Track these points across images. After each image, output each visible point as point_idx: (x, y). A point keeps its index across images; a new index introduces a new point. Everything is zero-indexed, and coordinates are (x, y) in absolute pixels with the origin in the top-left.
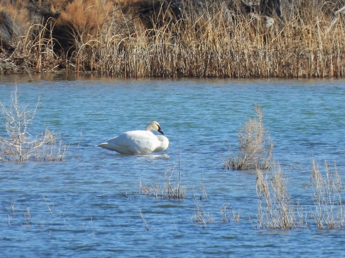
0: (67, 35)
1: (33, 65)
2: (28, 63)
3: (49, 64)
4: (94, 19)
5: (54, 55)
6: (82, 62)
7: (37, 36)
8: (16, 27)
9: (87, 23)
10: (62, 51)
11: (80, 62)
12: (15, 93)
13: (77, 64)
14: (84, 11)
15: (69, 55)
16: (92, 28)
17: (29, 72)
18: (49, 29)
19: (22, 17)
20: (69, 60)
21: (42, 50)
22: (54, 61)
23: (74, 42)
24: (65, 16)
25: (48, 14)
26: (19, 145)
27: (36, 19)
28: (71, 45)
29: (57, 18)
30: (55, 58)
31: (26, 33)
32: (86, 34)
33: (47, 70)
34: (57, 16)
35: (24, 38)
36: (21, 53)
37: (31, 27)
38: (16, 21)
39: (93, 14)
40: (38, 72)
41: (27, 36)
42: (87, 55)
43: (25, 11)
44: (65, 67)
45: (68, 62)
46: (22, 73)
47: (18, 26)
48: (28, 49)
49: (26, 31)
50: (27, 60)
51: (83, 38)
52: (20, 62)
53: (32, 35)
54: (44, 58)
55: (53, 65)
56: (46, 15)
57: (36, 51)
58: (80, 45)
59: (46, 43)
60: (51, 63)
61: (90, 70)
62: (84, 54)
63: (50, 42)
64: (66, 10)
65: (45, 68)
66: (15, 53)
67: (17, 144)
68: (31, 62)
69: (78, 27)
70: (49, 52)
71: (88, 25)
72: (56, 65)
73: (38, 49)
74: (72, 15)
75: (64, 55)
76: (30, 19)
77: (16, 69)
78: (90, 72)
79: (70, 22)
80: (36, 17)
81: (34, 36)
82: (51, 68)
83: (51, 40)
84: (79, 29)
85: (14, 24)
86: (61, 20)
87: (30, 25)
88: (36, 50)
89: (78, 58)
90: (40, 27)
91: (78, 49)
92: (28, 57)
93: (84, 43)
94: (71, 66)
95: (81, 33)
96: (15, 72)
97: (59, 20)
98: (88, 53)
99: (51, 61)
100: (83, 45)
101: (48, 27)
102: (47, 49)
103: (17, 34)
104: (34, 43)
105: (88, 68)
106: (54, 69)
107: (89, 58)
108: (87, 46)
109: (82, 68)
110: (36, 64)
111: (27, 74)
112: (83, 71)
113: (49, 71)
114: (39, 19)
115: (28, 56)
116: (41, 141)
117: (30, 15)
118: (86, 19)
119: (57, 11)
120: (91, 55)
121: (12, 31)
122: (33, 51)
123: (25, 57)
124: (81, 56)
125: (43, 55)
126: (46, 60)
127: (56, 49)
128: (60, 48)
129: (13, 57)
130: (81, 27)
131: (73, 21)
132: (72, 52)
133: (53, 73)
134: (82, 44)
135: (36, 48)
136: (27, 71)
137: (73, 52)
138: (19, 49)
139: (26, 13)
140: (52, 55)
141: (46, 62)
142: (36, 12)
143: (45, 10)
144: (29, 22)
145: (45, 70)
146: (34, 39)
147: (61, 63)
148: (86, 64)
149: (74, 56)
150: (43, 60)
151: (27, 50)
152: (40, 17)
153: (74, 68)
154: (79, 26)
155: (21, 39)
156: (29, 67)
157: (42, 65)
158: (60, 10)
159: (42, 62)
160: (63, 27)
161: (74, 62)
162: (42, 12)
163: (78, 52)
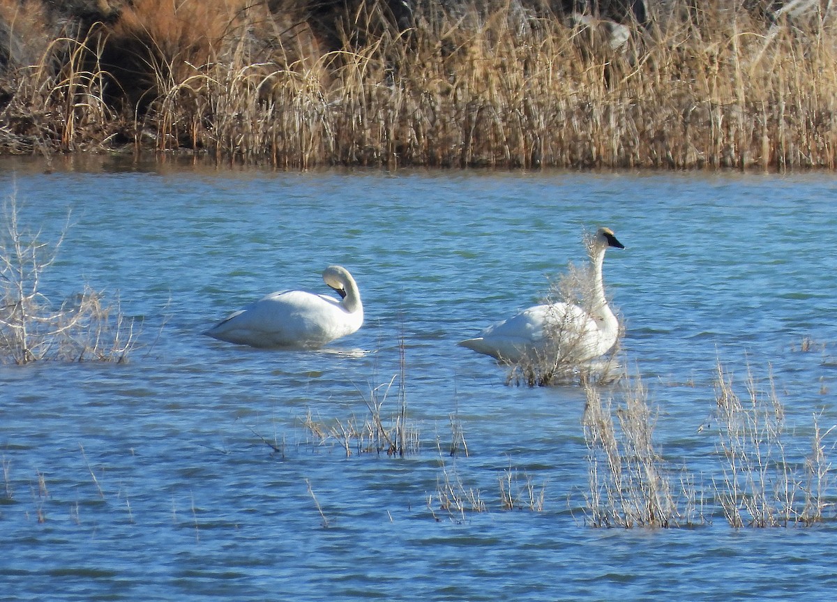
0: (138, 64)
1: (56, 133)
2: (42, 130)
3: (92, 132)
4: (200, 25)
5: (105, 109)
6: (173, 127)
7: (66, 63)
8: (15, 43)
9: (184, 36)
10: (125, 101)
11: (168, 128)
12: (14, 201)
13: (161, 131)
14: (177, 7)
15: (142, 111)
16: (195, 49)
17: (43, 148)
18: (94, 49)
19: (29, 20)
20: (142, 122)
21: (77, 98)
22: (105, 125)
23: (152, 79)
24: (131, 17)
25: (91, 14)
26: (22, 324)
27: (63, 26)
28: (145, 87)
29: (113, 24)
30: (108, 117)
31: (40, 57)
32: (182, 62)
33: (89, 147)
34: (114, 18)
35: (34, 70)
36: (27, 106)
37: (51, 44)
38: (17, 31)
39: (197, 14)
40: (67, 152)
41: (42, 65)
42: (184, 111)
43: (36, 7)
44: (133, 140)
45: (140, 128)
46: (28, 154)
47: (21, 41)
48: (44, 96)
49: (38, 54)
50: (39, 123)
51: (175, 69)
52: (23, 126)
53: (55, 62)
54: (80, 118)
55: (103, 134)
56: (89, 18)
57: (62, 101)
58: (167, 87)
59: (86, 82)
60: (97, 131)
61: (191, 147)
62: (176, 108)
63: (97, 80)
64: (135, 6)
65: (84, 142)
66: (13, 106)
67: (17, 322)
68: (51, 127)
69: (162, 46)
70: (95, 103)
71: (184, 40)
72: (109, 134)
73: (66, 95)
74: (148, 18)
75: (130, 111)
76: (49, 26)
77: (15, 143)
78: (190, 152)
79: (145, 32)
80: (63, 22)
81: (58, 66)
82: (97, 142)
83: (99, 74)
84: (164, 48)
85: (12, 36)
86: (122, 27)
87: (49, 40)
88: (62, 98)
89: (161, 118)
90: (72, 44)
91: (164, 97)
92: (42, 116)
93: (178, 84)
94: (145, 137)
95: (169, 60)
96: (11, 151)
97: (118, 27)
98: (185, 107)
99: (97, 126)
100: (175, 87)
101: (92, 45)
102: (90, 95)
103: (18, 61)
104: (57, 82)
105: (186, 141)
106: (104, 144)
107: (189, 119)
108: (183, 91)
109: (174, 143)
110: (61, 131)
111: (41, 155)
112: (175, 148)
113: (94, 149)
114: (70, 27)
115: (42, 112)
116: (72, 316)
117: (49, 17)
118: (181, 25)
119: (113, 8)
120: (194, 112)
121: (8, 54)
122: (55, 101)
123: (35, 116)
124: (169, 115)
125: (78, 110)
126: (85, 124)
127: (111, 96)
128: (120, 94)
129: (8, 114)
130: (169, 44)
131: (150, 31)
132: (148, 104)
133: (102, 153)
134: (172, 85)
135: (62, 94)
136: (41, 148)
137: (151, 104)
138: (23, 97)
139: (40, 13)
140: (101, 109)
141: (87, 128)
142: (64, 9)
143: (85, 5)
144: (47, 33)
145: (83, 147)
146: (57, 72)
147: (122, 129)
148: (181, 132)
149: (153, 114)
150: (77, 121)
151: (40, 99)
152: (71, 22)
153: (153, 144)
154: (165, 43)
155: (28, 72)
156: (45, 137)
157: (77, 133)
158: (120, 6)
159: (76, 129)
160: (127, 43)
161: (154, 128)
162: (78, 9)
163: (162, 102)
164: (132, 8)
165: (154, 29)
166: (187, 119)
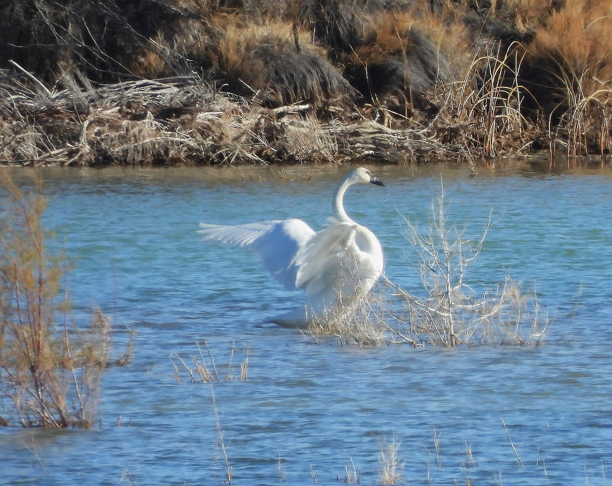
0: (551, 79)
1: (478, 141)
2: (467, 139)
3: (511, 139)
4: (606, 44)
5: (522, 120)
6: (582, 135)
7: (486, 80)
8: (442, 62)
9: (592, 54)
10: (540, 113)
11: (578, 137)
12: (441, 202)
13: (572, 140)
14: (585, 28)
15: (555, 122)
16: (603, 65)
17: (468, 154)
18: (513, 66)
19: (454, 40)
20: (555, 131)
21: (497, 110)
22: (523, 134)
23: (563, 93)
24: (545, 38)
25: (510, 35)
26: (449, 311)
27: (485, 46)
28: (557, 100)
29: (528, 44)
30: (525, 127)
31: (464, 74)
32: (590, 78)
33: (508, 154)
34: (529, 38)
35: (459, 85)
36: (454, 117)
37: (474, 63)
38: (443, 50)
39: (604, 33)
40: (488, 158)
41: (466, 82)
42: (593, 121)
43: (460, 29)
44: (547, 147)
45: (553, 137)
46: (454, 160)
47: (447, 60)
48: (468, 109)
49: (462, 72)
50: (465, 132)
51: (584, 84)
52: (448, 136)
53: (477, 78)
54: (501, 128)
55: (521, 142)
56: (506, 38)
57: (484, 114)
58: (577, 100)
59: (505, 96)
60: (515, 139)
61: (598, 152)
62: (585, 118)
63: (515, 94)
64: (548, 27)
65: (503, 149)
66: (441, 118)
67: (446, 310)
68: (475, 137)
69: (573, 63)
70: (513, 115)
71: (593, 58)
72: (527, 141)
73: (488, 108)
74: (560, 37)
75: (544, 123)
76: (472, 46)
77: (441, 151)
78: (598, 158)
79: (557, 51)
80: (485, 42)
81: (480, 80)
82: (516, 149)
83: (516, 89)
84: (575, 65)
85: (438, 55)
86: (537, 47)
87: (471, 58)
88: (484, 111)
89: (572, 127)
90: (492, 62)
91: (573, 109)
92: (466, 126)
93: (587, 96)
94: (558, 145)
95: (579, 75)
96: (439, 158)
97: (533, 46)
98: (594, 116)
99: (516, 134)
100: (584, 99)
101: (510, 63)
102: (508, 108)
103: (446, 77)
104: (480, 96)
105: (594, 148)
106: (523, 151)
107: (597, 127)
108: (592, 103)
109: (583, 150)
110: (483, 140)
111: (466, 161)
112: (585, 155)
113: (513, 156)
114: (491, 46)
115: (467, 123)
116: (494, 304)
117: (472, 38)
118: (588, 44)
119: (528, 29)
120: (601, 121)
121: (435, 72)
122: (477, 113)
123: (461, 126)
124: (579, 124)
125: (498, 121)
126: (505, 133)
127: (527, 110)
128: (535, 107)
129: (435, 125)
130: (579, 62)
131: (562, 49)
132: (560, 116)
133: (520, 159)
134: (581, 98)
135: (484, 108)
136: (466, 155)
137: (563, 116)
138: (449, 108)
139: (463, 34)
140: (519, 121)
141: (507, 136)
142: (485, 31)
143: (504, 27)
144: (469, 52)
145: (503, 154)
146: (479, 87)
147: (538, 138)
148: (589, 140)
149: (564, 124)
150: (499, 131)
151: (465, 111)
152: (492, 42)
153: (565, 151)
154: (575, 61)
155: (454, 87)
156: (469, 145)
157: (498, 142)
158: (535, 27)
159: (497, 137)
160: (541, 61)
161: (565, 137)
162: (498, 30)
163: (572, 113)
164: (546, 29)
165: (565, 48)
166: (596, 128)
